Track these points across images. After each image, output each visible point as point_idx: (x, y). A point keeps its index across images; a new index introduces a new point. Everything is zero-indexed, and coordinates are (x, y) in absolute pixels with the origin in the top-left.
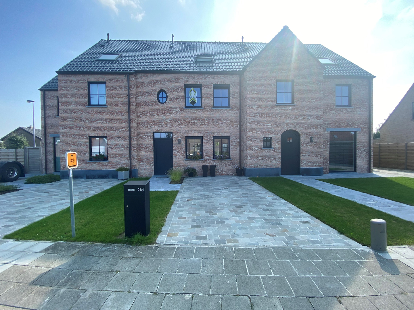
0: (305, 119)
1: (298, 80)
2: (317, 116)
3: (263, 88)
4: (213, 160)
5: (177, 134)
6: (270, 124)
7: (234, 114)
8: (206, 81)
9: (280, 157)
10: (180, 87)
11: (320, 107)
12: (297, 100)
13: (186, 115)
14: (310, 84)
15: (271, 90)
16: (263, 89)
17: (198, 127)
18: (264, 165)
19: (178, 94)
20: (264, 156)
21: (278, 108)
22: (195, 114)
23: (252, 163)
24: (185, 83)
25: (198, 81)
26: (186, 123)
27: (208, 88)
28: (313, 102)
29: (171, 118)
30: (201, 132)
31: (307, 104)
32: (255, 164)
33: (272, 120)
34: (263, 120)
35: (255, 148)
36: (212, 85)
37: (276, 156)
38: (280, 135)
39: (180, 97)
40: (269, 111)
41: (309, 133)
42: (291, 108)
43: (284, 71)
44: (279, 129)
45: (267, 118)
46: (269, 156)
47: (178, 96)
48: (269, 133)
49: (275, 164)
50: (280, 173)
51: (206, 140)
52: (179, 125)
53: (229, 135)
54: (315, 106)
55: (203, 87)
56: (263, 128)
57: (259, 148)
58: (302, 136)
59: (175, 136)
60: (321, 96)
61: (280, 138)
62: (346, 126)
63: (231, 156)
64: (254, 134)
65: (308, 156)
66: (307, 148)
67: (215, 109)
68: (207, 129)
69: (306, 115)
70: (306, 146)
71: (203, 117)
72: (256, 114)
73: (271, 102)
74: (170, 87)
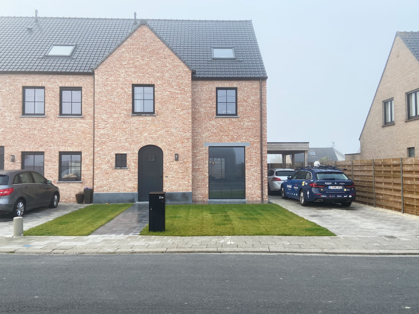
0: (168, 132)
1: (160, 85)
2: (184, 129)
3: (115, 94)
4: (58, 183)
5: (10, 149)
6: (124, 138)
7: (87, 124)
8: (50, 82)
9: (136, 179)
10: (16, 91)
11: (187, 117)
12: (158, 109)
13: (22, 125)
14: (174, 89)
15: (125, 97)
16: (115, 96)
17: (38, 140)
18: (116, 189)
19: (14, 99)
20: (116, 178)
21: (134, 119)
22: (35, 123)
23: (101, 187)
24: (23, 85)
25: (39, 83)
26: (22, 135)
27: (52, 91)
28: (179, 111)
29: (3, 128)
30: (42, 147)
31: (171, 114)
32: (104, 187)
33: (126, 133)
34: (115, 133)
35: (105, 167)
36: (58, 88)
37: (132, 177)
38: (137, 152)
39: (16, 102)
40: (122, 122)
41: (173, 149)
42: (150, 119)
43: (142, 74)
44: (135, 144)
45: (120, 130)
46: (122, 178)
47: (14, 101)
48: (123, 149)
49: (130, 188)
50: (136, 198)
51: (49, 156)
52: (14, 137)
53: (79, 151)
54: (181, 116)
55: (47, 90)
56: (115, 142)
57: (110, 168)
58: (165, 153)
59: (7, 152)
60: (188, 104)
61: (137, 155)
62: (230, 140)
63: (82, 177)
64: (104, 149)
65: (172, 177)
66: (171, 167)
67: (62, 118)
68: (51, 142)
69: (169, 128)
70: (170, 165)
71: (45, 127)
72: (106, 126)
73: (126, 111)
74: (4, 90)
